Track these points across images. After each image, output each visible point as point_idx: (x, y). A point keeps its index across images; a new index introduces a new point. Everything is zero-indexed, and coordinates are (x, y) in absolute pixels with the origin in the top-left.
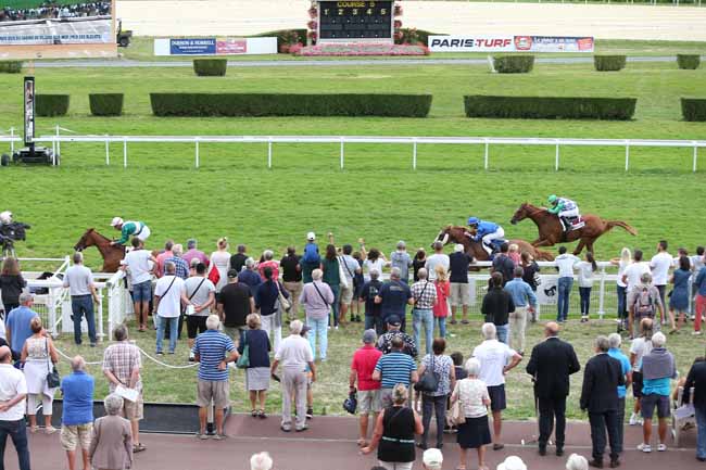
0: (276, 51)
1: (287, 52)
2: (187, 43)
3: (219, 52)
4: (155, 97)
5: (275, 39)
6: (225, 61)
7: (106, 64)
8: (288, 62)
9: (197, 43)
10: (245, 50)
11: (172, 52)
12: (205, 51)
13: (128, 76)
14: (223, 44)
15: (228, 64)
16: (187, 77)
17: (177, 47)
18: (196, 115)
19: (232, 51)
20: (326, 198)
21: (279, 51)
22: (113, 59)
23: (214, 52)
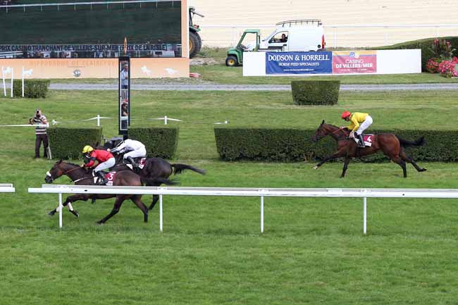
0: (419, 70)
1: (436, 71)
2: (290, 57)
3: (336, 70)
4: (221, 134)
5: (418, 52)
6: (337, 83)
7: (170, 87)
8: (437, 85)
9: (305, 57)
10: (374, 69)
11: (268, 70)
12: (317, 70)
13: (196, 105)
14: (343, 60)
15: (342, 88)
16: (282, 106)
17: (276, 63)
18: (280, 160)
19: (355, 69)
20: (434, 276)
21: (424, 69)
22: (183, 80)
23: (330, 71)
